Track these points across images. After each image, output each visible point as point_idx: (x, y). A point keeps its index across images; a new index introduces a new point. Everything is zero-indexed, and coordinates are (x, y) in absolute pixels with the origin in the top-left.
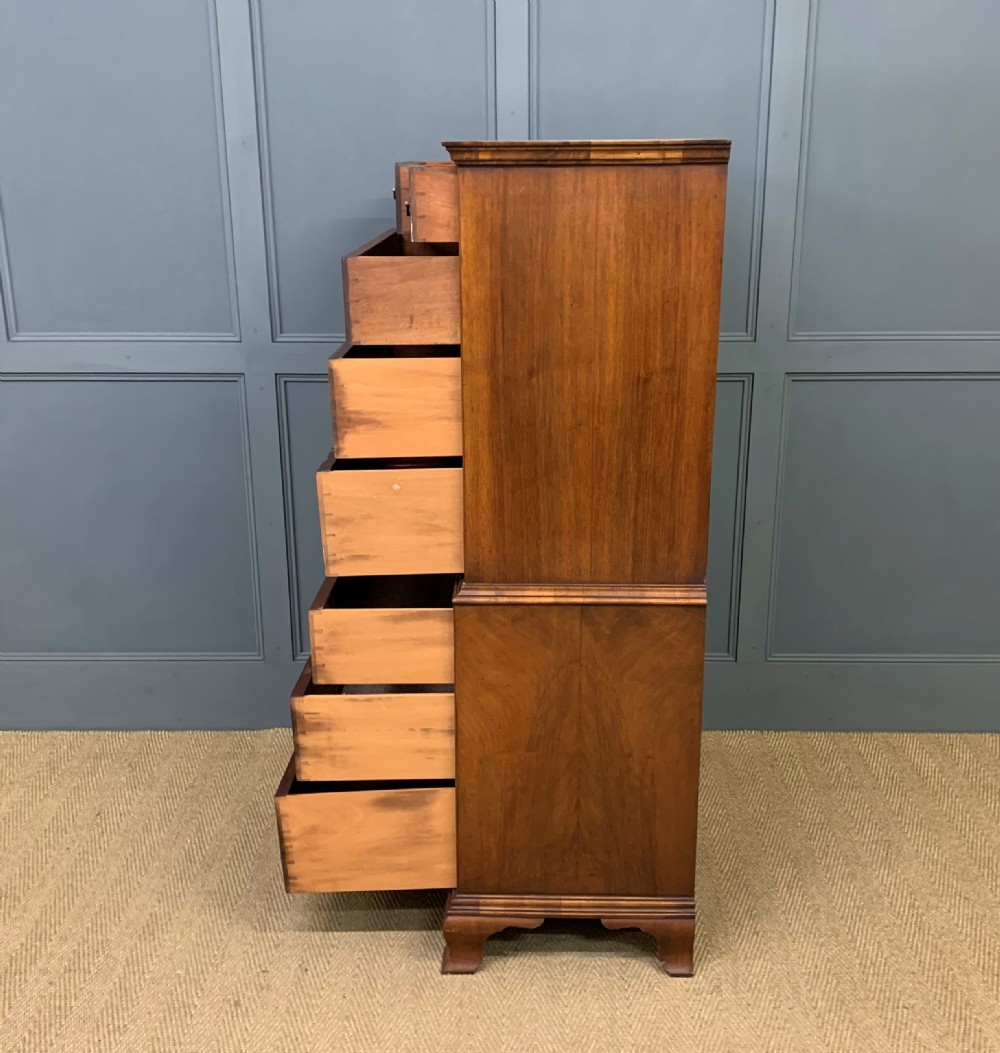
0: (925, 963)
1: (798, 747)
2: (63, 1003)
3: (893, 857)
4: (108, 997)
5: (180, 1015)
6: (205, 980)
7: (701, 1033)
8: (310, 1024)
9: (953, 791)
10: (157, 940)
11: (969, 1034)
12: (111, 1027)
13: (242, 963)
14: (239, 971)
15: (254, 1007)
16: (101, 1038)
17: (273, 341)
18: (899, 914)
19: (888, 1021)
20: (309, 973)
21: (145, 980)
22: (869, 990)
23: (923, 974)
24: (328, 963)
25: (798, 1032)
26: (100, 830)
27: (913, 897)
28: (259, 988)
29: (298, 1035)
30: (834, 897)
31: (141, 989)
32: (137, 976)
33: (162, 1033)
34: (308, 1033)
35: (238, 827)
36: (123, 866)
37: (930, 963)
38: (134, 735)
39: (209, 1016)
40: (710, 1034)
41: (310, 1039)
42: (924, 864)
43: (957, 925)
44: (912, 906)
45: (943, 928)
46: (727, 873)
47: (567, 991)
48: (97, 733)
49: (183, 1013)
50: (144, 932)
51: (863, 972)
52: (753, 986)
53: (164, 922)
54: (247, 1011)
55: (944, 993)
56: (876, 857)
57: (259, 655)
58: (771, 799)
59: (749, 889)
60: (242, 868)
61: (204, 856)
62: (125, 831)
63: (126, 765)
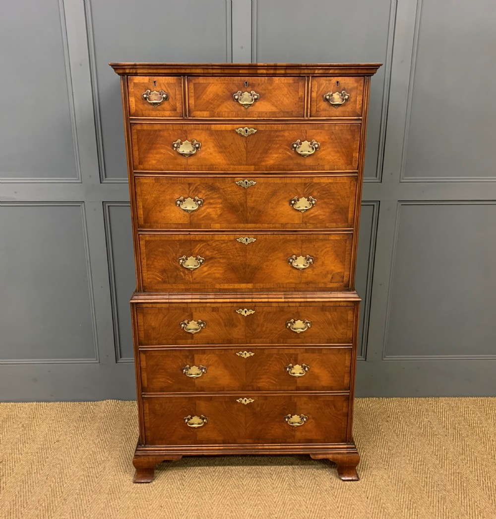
1: (400, 408)
3: (465, 485)
9: (490, 437)
27: (482, 515)
30: (435, 515)
35: (84, 470)
38: (26, 405)
42: (483, 490)
48: (5, 404)
56: (455, 485)
57: (97, 360)
58: (390, 444)
59: (385, 510)
60: (85, 502)
61: (62, 493)
62: (16, 474)
63: (20, 426)
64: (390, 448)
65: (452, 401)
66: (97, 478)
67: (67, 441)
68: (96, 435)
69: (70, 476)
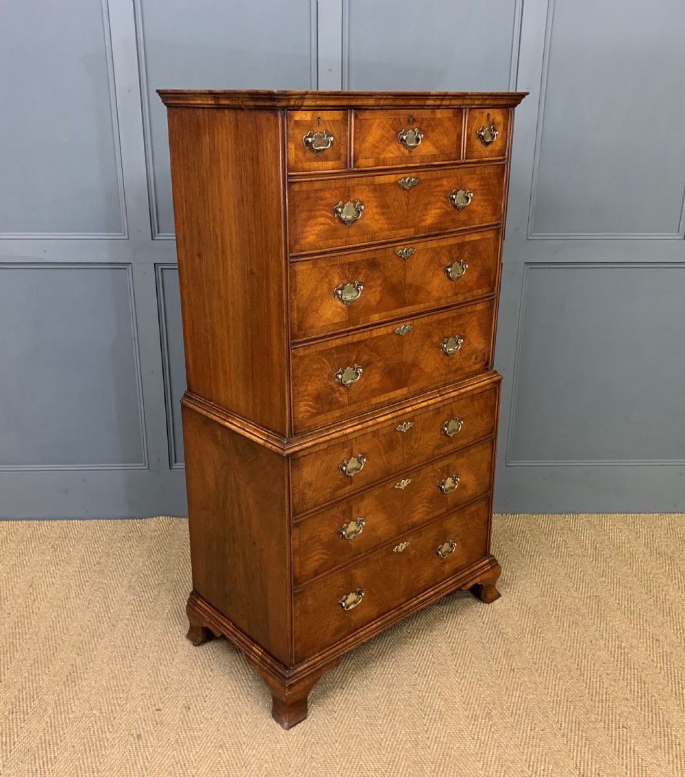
0: (634, 691)
1: (528, 525)
2: (8, 740)
3: (603, 608)
4: (41, 734)
5: (97, 747)
6: (115, 718)
7: (481, 751)
8: (194, 753)
9: (639, 557)
10: (77, 686)
11: (672, 748)
12: (45, 758)
13: (141, 703)
14: (139, 709)
15: (152, 740)
16: (38, 768)
17: (152, 239)
18: (611, 653)
19: (613, 739)
20: (191, 710)
21: (69, 719)
22: (597, 714)
23: (634, 700)
24: (205, 702)
25: (550, 749)
26: (32, 598)
27: (620, 639)
28: (155, 724)
29: (186, 762)
30: (564, 640)
31: (67, 727)
32: (63, 716)
33: (84, 763)
34: (193, 760)
35: (134, 594)
36: (50, 627)
37: (638, 692)
38: (55, 523)
39: (119, 747)
40: (487, 752)
41: (195, 765)
42: (625, 614)
43: (653, 661)
44: (620, 647)
45: (643, 663)
46: (487, 624)
47: (381, 720)
48: (28, 522)
49: (99, 746)
50: (68, 680)
51: (592, 700)
52: (514, 712)
53: (82, 671)
54: (147, 743)
55: (650, 715)
56: (590, 609)
57: (145, 465)
58: (513, 565)
59: (504, 636)
60: (138, 627)
61: (109, 618)
62: (51, 598)
63: (50, 546)
64: (514, 570)
65: (595, 518)
66: (151, 602)
67: (110, 564)
68: (146, 557)
69: (118, 601)
